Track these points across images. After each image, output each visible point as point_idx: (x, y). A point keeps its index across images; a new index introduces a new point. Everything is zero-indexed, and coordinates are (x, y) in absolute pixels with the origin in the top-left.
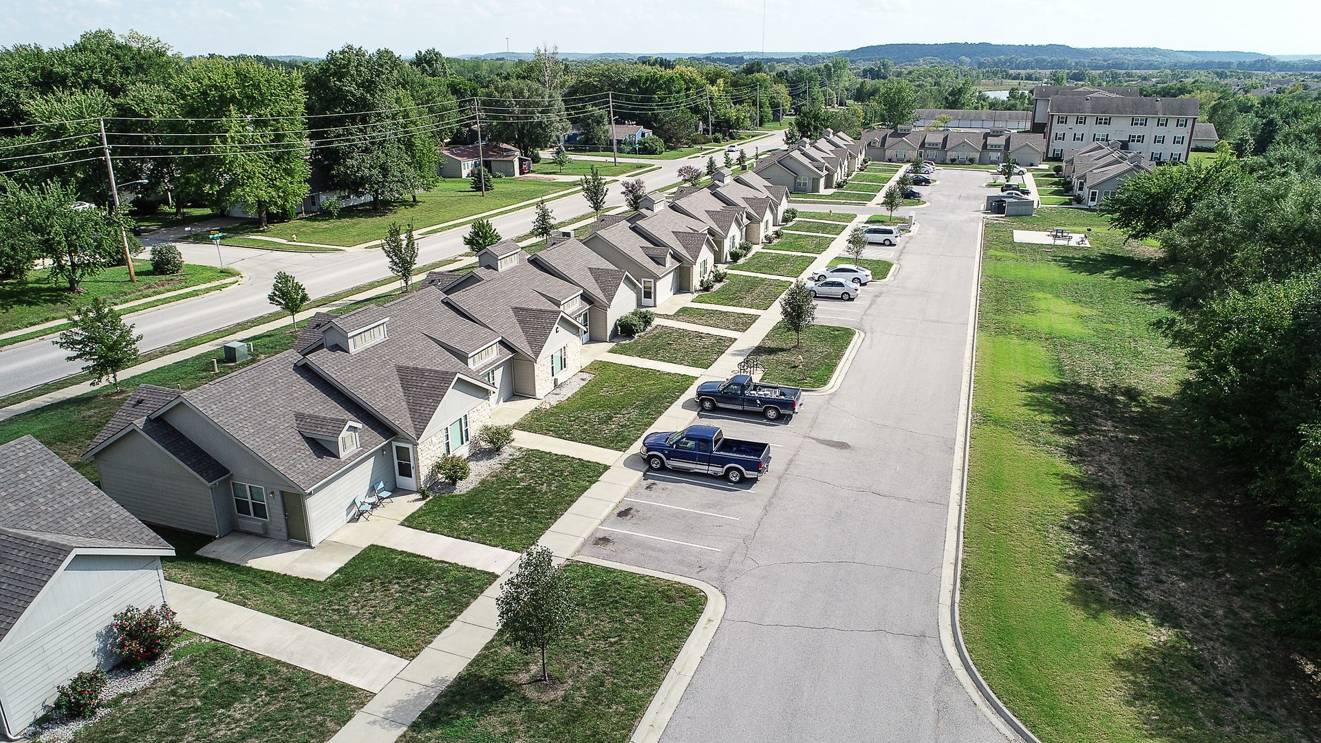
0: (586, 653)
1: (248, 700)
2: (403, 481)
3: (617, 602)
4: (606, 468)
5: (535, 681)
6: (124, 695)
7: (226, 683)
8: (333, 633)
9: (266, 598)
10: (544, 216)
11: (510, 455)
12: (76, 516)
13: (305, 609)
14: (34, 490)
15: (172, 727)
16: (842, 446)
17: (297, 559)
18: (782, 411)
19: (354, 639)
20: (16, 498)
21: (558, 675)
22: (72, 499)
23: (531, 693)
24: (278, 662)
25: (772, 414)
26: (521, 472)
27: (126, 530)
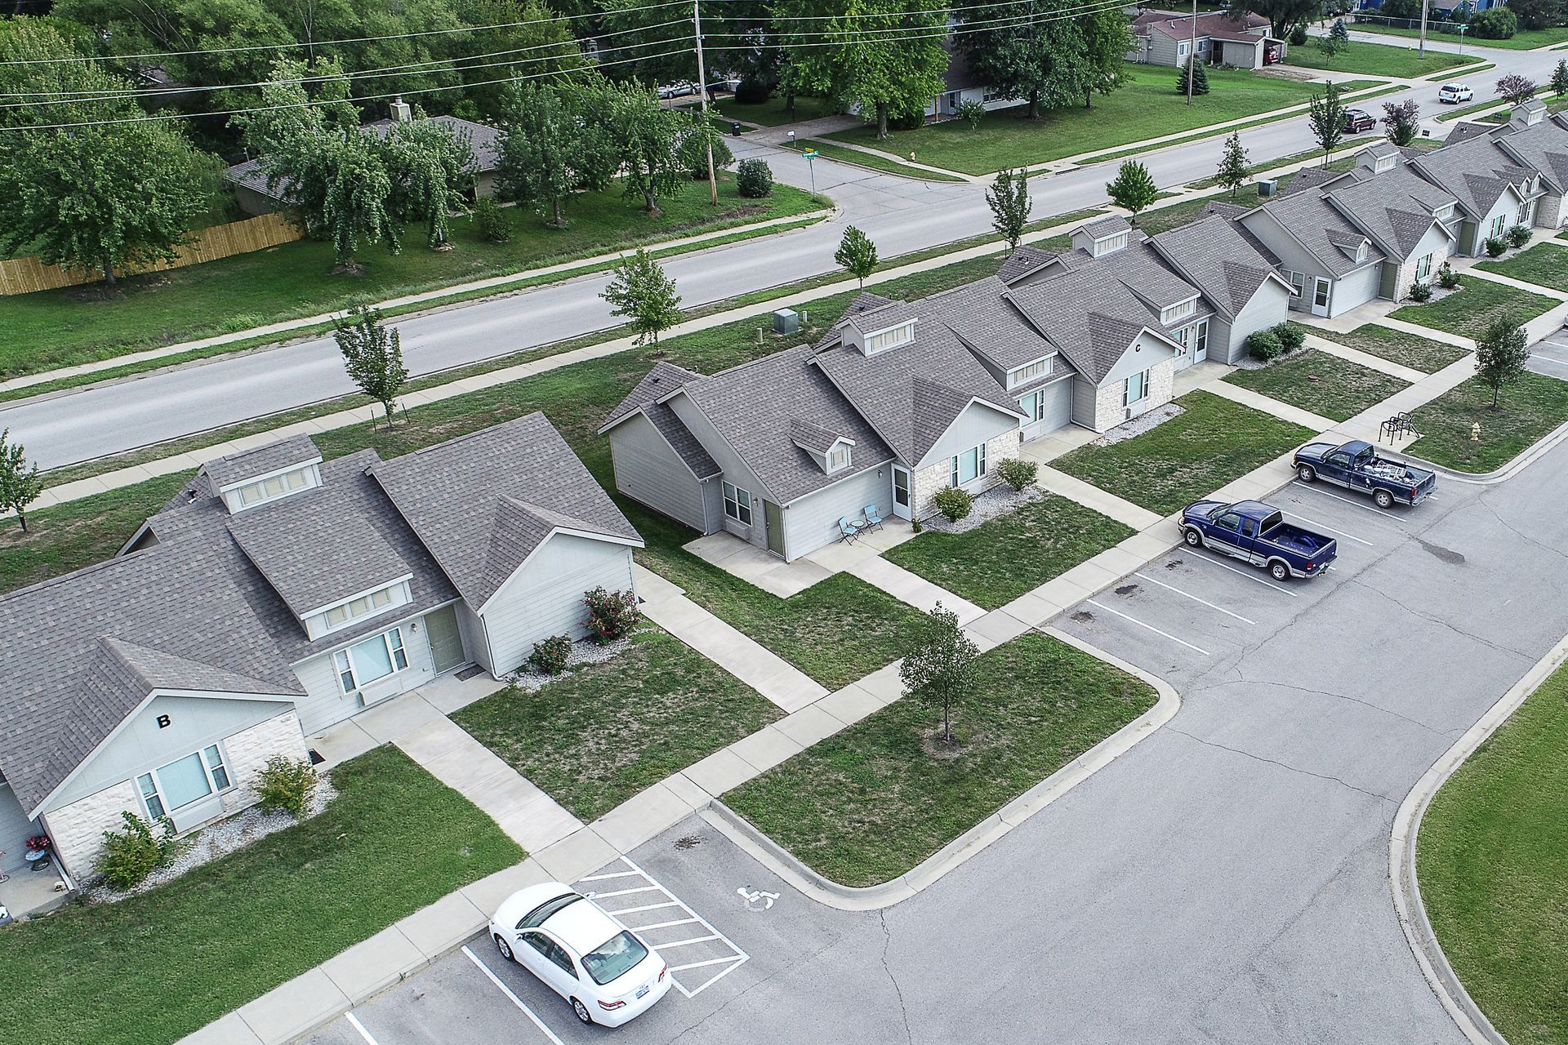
0: (1000, 724)
1: (681, 692)
2: (899, 508)
3: (1059, 683)
4: (1134, 532)
5: (938, 739)
6: (585, 665)
7: (667, 673)
8: (773, 651)
9: (726, 604)
10: (1235, 157)
11: (1030, 498)
12: (567, 496)
13: (757, 622)
14: (536, 465)
15: (616, 700)
16: (1455, 558)
17: (769, 572)
18: (1396, 499)
19: (790, 661)
20: (521, 470)
21: (961, 738)
22: (566, 478)
23: (929, 749)
24: (716, 665)
25: (1383, 500)
26: (1032, 521)
27: (606, 516)
